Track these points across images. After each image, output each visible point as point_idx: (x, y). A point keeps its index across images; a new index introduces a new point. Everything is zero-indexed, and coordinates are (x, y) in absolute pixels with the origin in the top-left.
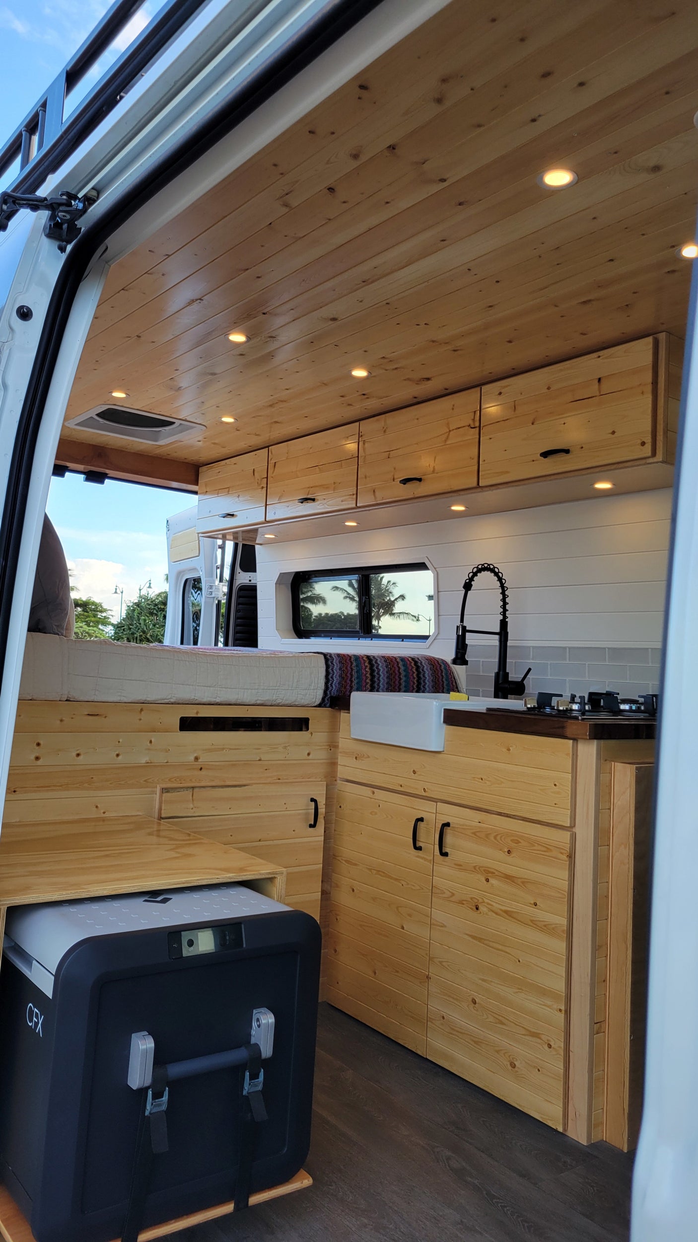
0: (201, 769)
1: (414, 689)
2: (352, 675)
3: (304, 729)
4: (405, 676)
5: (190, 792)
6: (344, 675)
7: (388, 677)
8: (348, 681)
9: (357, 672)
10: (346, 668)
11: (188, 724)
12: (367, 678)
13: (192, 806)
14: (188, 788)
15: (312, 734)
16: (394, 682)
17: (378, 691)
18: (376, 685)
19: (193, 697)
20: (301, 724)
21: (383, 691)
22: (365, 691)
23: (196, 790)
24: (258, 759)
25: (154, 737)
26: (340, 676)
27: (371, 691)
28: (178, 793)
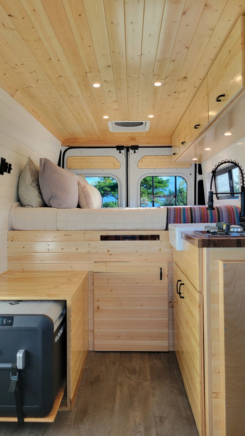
0: (111, 255)
1: (216, 221)
2: (180, 217)
3: (157, 239)
4: (211, 215)
5: (104, 264)
6: (176, 217)
7: (200, 217)
8: (179, 219)
9: (183, 215)
10: (177, 214)
11: (103, 238)
12: (188, 217)
13: (105, 268)
14: (103, 262)
15: (161, 241)
16: (204, 219)
17: (195, 223)
18: (194, 220)
19: (105, 228)
20: (155, 237)
21: (198, 223)
22: (188, 223)
23: (107, 263)
24: (136, 251)
25: (91, 243)
26: (174, 217)
27: (191, 223)
28: (100, 264)
